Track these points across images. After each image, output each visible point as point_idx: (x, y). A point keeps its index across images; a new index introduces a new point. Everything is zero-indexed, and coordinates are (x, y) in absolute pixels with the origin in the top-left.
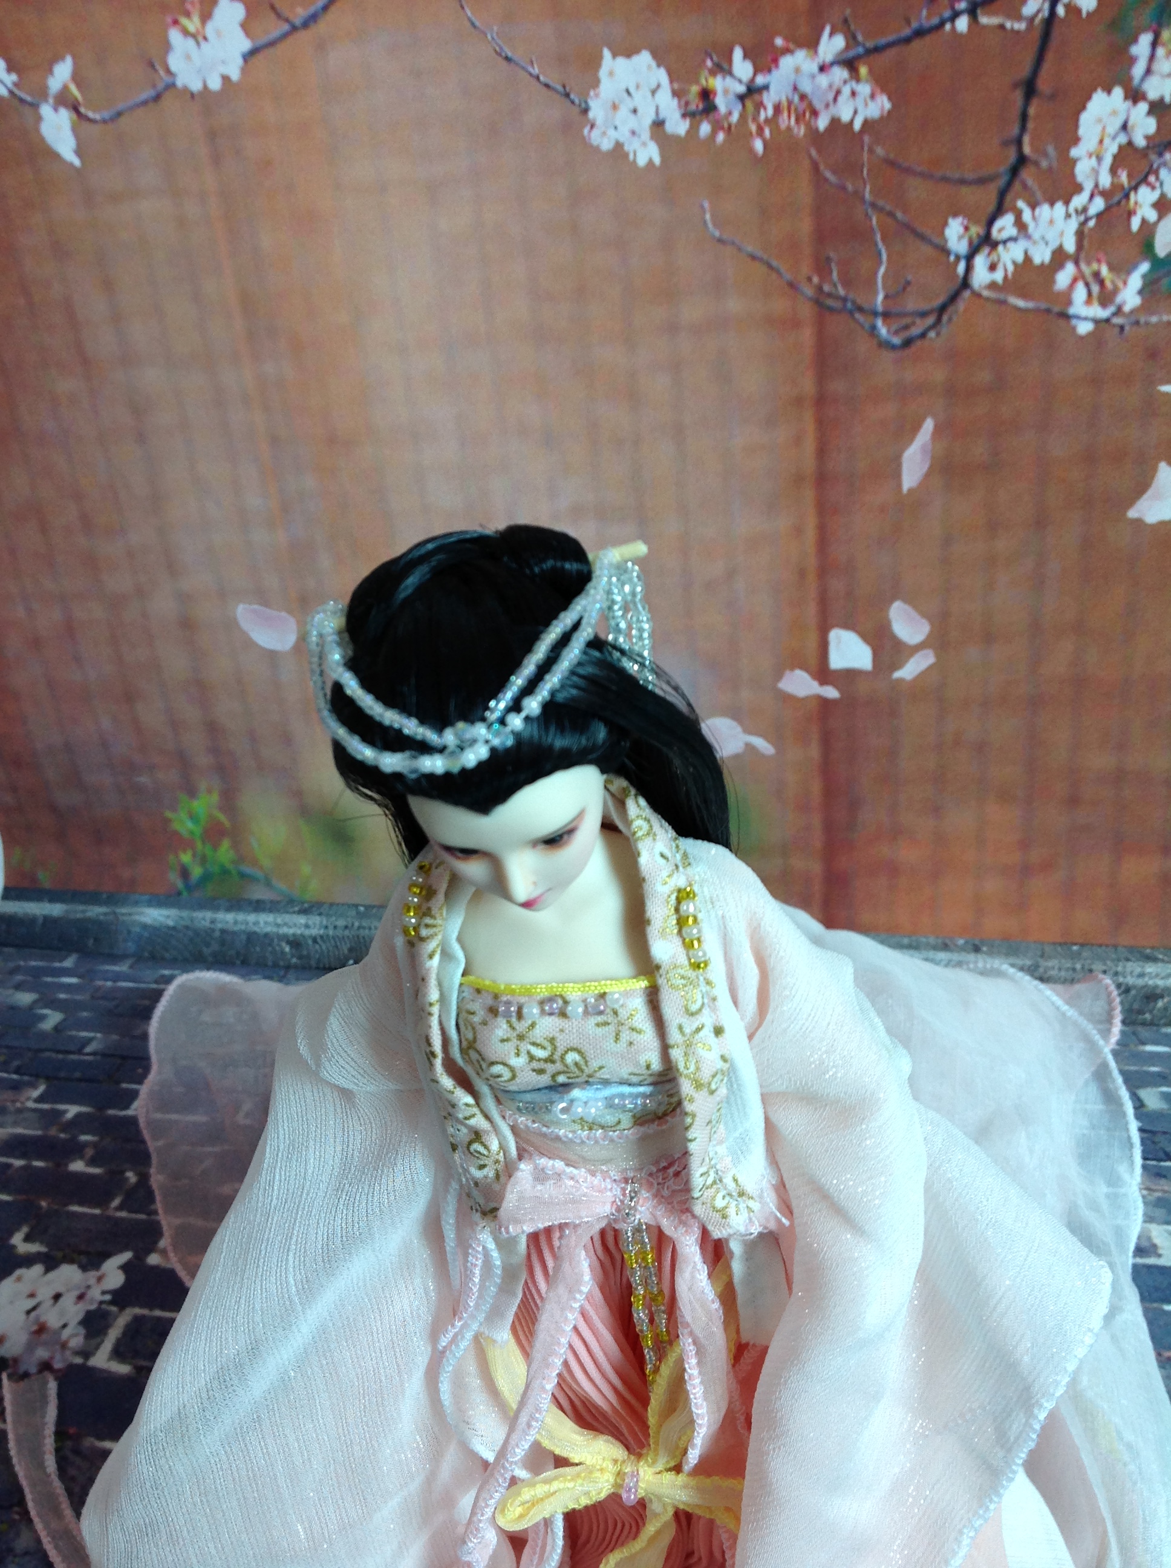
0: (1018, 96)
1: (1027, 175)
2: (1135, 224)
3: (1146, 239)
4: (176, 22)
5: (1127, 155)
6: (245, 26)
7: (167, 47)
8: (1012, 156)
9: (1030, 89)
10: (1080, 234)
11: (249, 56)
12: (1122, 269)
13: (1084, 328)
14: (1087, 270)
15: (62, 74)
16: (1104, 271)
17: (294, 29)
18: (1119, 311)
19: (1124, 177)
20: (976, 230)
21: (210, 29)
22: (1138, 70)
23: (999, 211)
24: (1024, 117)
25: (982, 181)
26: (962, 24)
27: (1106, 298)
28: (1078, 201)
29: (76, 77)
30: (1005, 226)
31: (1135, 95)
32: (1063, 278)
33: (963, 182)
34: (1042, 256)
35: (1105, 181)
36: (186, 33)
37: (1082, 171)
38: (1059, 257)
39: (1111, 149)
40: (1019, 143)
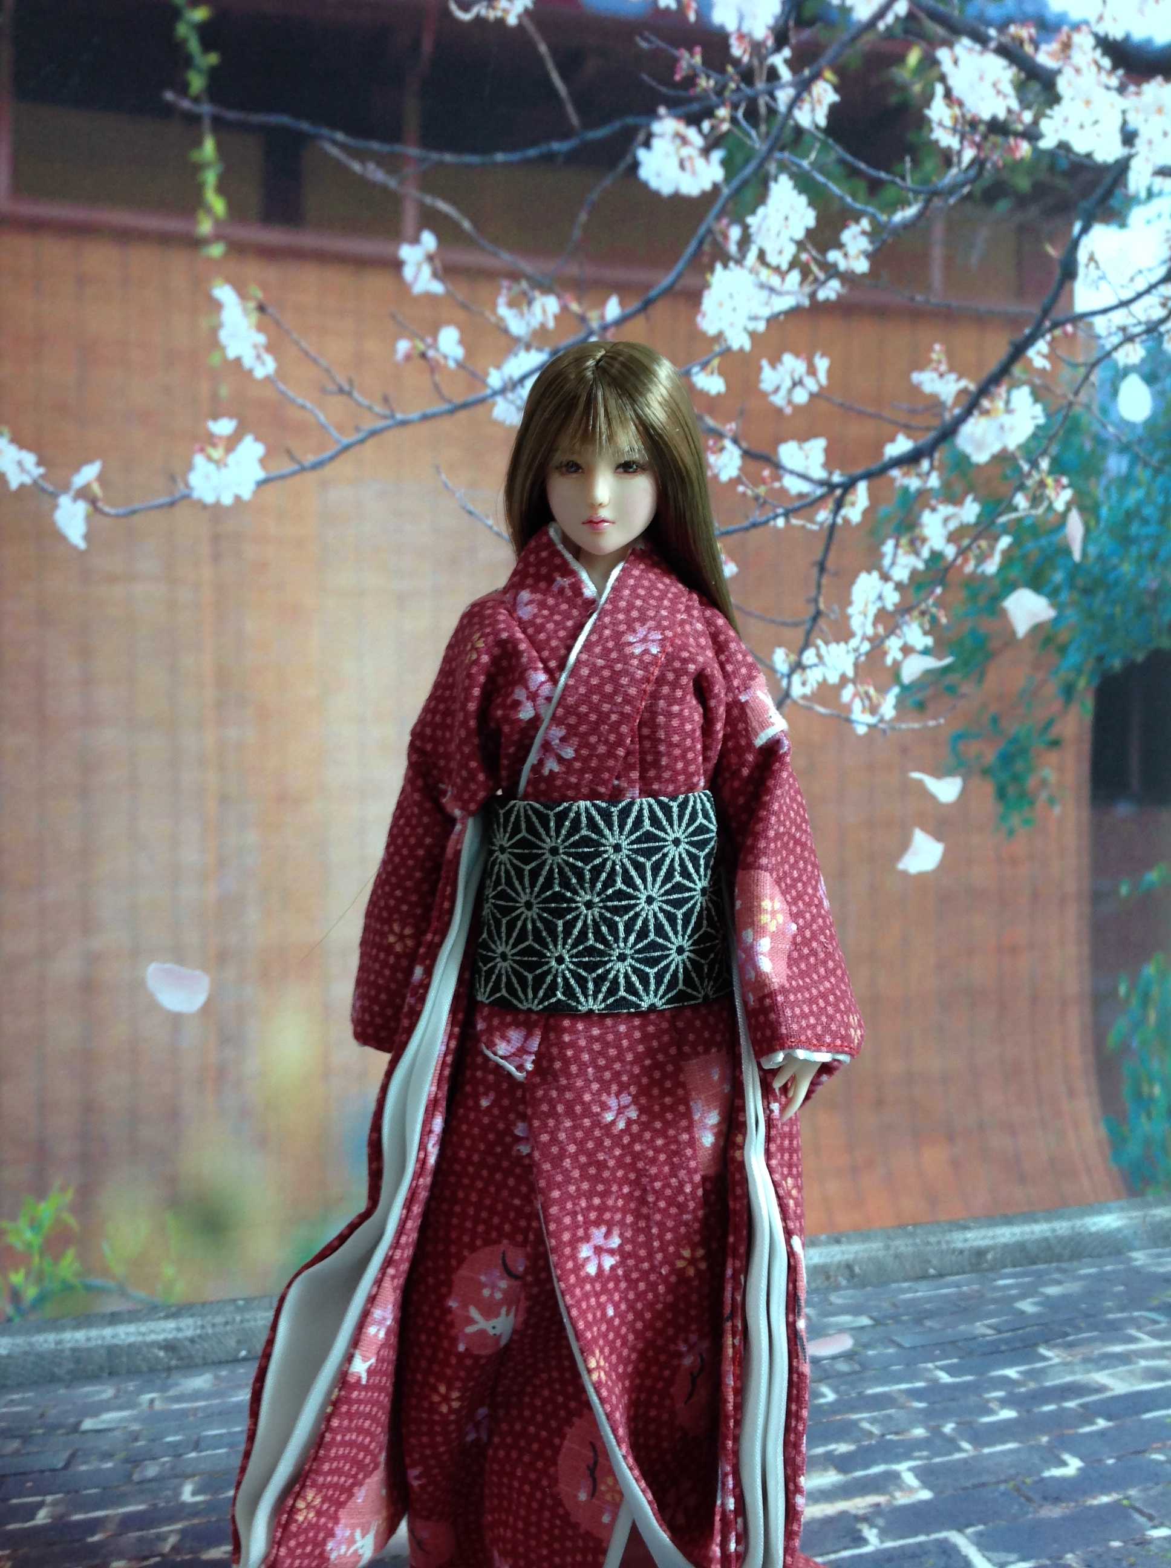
0: (815, 571)
1: (822, 623)
2: (889, 661)
3: (895, 671)
4: (202, 450)
5: (882, 616)
6: (263, 462)
7: (189, 467)
8: (812, 611)
9: (822, 567)
10: (856, 665)
11: (261, 484)
12: (882, 690)
13: (861, 730)
14: (861, 689)
15: (89, 473)
16: (872, 691)
17: (303, 469)
18: (882, 720)
19: (881, 630)
20: (793, 657)
21: (232, 459)
22: (887, 562)
23: (806, 646)
24: (819, 586)
25: (796, 625)
26: (780, 522)
27: (873, 710)
28: (854, 643)
29: (101, 478)
30: (809, 657)
31: (885, 577)
32: (847, 694)
33: (784, 624)
34: (833, 679)
35: (870, 631)
36: (210, 459)
37: (856, 623)
38: (844, 680)
39: (872, 610)
40: (816, 601)
